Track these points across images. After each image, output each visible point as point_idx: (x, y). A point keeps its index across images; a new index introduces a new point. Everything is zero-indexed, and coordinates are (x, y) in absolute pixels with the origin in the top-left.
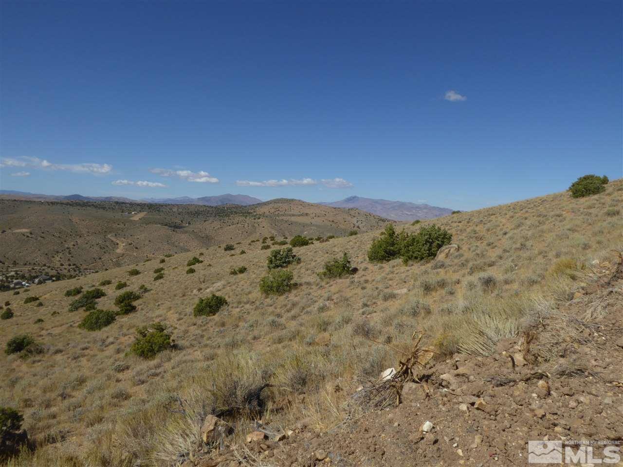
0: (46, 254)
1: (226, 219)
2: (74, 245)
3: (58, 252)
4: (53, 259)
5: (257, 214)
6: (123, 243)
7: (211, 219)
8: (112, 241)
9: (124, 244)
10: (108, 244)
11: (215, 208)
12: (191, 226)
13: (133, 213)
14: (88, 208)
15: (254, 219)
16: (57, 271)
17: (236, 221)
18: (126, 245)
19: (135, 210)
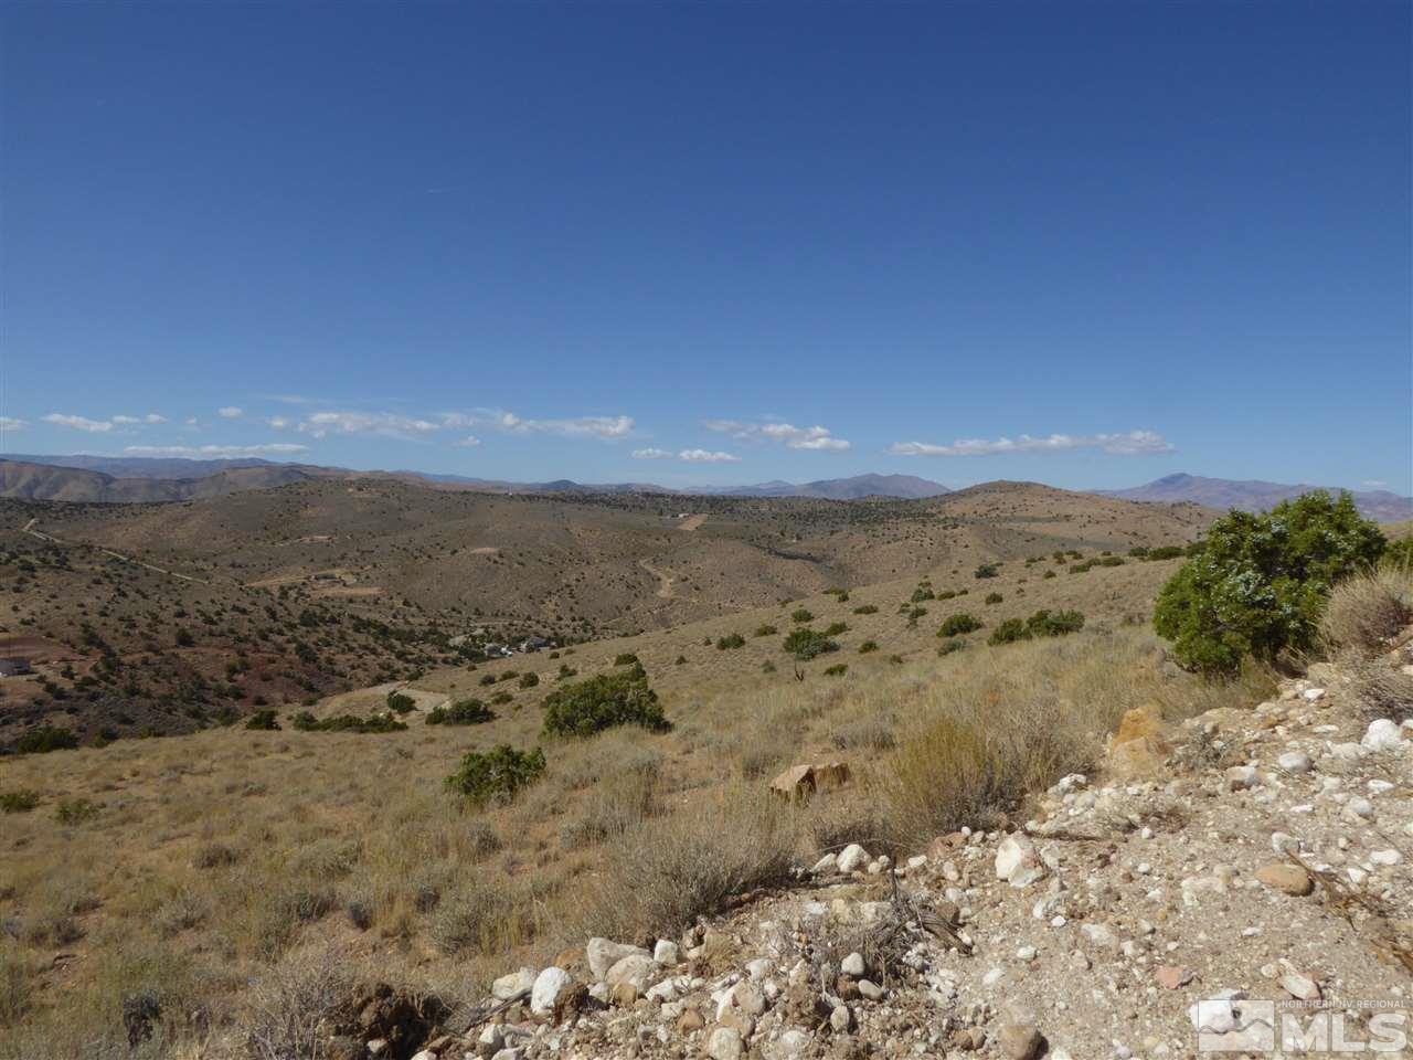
0: (530, 597)
1: (879, 528)
2: (578, 580)
3: (550, 593)
4: (542, 606)
5: (947, 518)
6: (670, 578)
7: (846, 528)
8: (649, 573)
9: (672, 580)
10: (641, 578)
11: (851, 504)
12: (803, 544)
13: (681, 516)
14: (595, 506)
15: (945, 528)
16: (552, 629)
17: (901, 533)
18: (676, 583)
19: (683, 511)
